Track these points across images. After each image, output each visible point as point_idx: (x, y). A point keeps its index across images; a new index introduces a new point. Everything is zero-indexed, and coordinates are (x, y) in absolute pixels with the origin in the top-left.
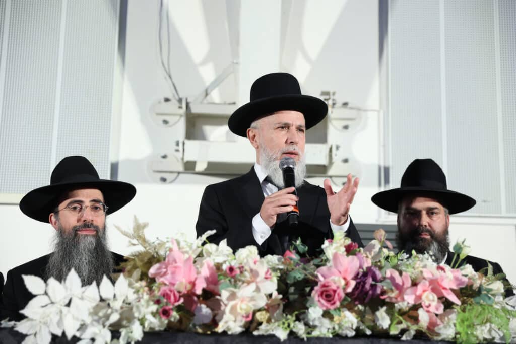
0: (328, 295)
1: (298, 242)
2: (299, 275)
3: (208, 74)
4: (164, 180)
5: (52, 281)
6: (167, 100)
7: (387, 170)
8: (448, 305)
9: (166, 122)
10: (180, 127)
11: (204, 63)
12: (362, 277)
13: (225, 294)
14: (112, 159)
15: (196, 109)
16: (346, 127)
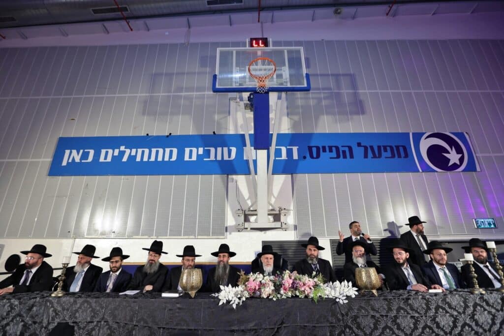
1: (278, 272)
2: (278, 282)
3: (249, 203)
4: (239, 231)
5: (226, 287)
6: (239, 210)
7: (296, 226)
9: (239, 216)
10: (242, 217)
11: (248, 199)
12: (293, 283)
13: (263, 290)
14: (226, 226)
15: (247, 213)
16: (285, 215)
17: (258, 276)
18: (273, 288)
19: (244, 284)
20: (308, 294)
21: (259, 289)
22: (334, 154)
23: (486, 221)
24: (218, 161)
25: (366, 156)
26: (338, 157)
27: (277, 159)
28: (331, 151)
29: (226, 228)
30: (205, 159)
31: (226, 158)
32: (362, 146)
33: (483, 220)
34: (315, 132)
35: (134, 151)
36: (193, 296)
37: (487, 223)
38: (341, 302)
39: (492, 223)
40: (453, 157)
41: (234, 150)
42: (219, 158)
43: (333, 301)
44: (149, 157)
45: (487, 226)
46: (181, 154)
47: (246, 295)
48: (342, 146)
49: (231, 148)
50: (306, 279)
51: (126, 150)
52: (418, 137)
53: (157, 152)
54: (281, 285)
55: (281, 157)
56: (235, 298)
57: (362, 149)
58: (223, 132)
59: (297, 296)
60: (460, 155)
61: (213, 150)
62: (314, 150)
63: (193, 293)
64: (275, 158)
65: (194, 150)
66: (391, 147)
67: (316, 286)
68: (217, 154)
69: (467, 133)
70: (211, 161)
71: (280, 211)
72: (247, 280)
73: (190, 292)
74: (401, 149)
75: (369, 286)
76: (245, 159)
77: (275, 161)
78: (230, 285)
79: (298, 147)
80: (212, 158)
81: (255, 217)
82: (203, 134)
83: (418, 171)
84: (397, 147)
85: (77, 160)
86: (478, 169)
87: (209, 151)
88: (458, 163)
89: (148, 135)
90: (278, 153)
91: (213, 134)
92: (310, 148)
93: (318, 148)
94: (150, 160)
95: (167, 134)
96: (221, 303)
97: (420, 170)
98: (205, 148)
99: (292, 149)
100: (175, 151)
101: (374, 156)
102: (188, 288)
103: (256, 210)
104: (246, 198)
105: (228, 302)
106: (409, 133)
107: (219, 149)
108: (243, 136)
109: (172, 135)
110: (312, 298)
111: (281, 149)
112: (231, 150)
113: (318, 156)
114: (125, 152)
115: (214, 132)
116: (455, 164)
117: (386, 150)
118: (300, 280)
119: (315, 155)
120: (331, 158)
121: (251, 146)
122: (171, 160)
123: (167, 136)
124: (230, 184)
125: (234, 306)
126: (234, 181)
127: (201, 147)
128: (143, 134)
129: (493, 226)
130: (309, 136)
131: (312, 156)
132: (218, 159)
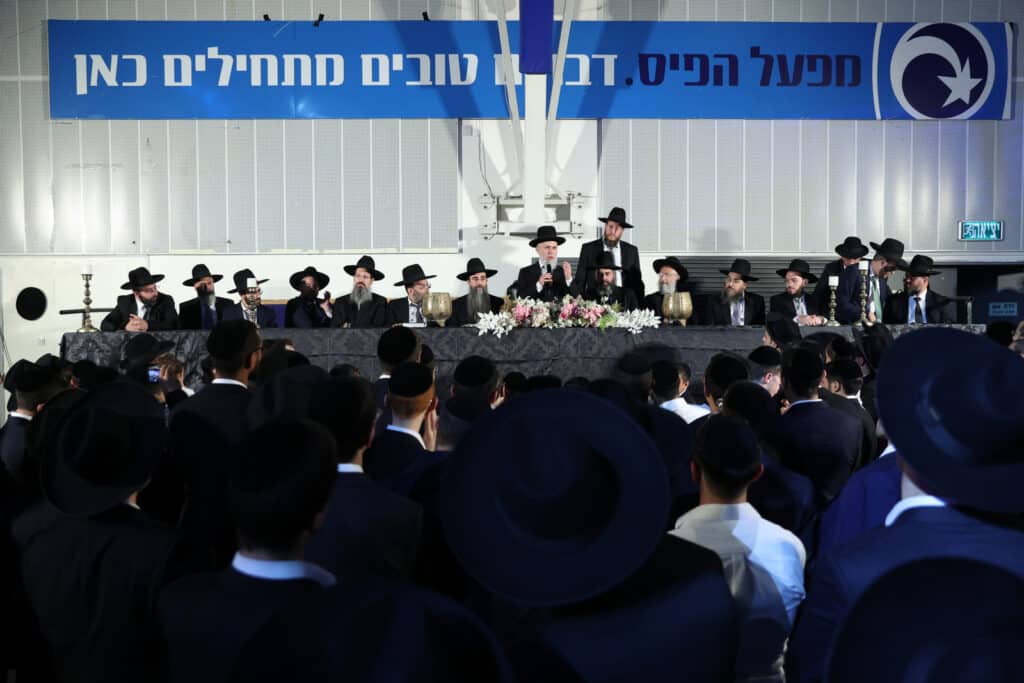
0: (564, 316)
2: (555, 309)
3: (507, 181)
4: (486, 238)
5: (486, 314)
6: (485, 195)
8: (598, 317)
9: (486, 207)
10: (493, 210)
11: (505, 172)
12: (574, 309)
13: (534, 317)
14: (459, 228)
15: (502, 202)
16: (580, 207)
17: (528, 301)
18: (548, 314)
19: (510, 311)
20: (594, 323)
21: (530, 317)
22: (695, 75)
23: (985, 225)
24: (439, 86)
25: (765, 81)
26: (703, 81)
27: (568, 83)
28: (689, 67)
29: (461, 232)
30: (408, 83)
31: (456, 80)
32: (762, 56)
33: (977, 225)
34: (659, 20)
35: (241, 60)
36: (442, 325)
37: (983, 230)
38: (634, 332)
39: (994, 231)
40: (960, 85)
41: (473, 61)
42: (440, 80)
43: (625, 332)
44: (281, 76)
45: (983, 236)
46: (353, 70)
47: (514, 323)
48: (716, 56)
49: (465, 56)
50: (593, 305)
51: (221, 57)
52: (894, 32)
53: (297, 63)
54: (559, 312)
55: (578, 80)
56: (499, 327)
57: (761, 62)
58: (445, 16)
59: (579, 326)
60: (978, 81)
61: (424, 60)
62: (652, 63)
63: (442, 322)
64: (564, 82)
65: (383, 59)
66: (827, 60)
67: (605, 313)
68: (435, 70)
69: (1011, 24)
70: (422, 86)
71: (569, 199)
72: (514, 305)
73: (438, 321)
74: (848, 64)
75: (676, 315)
76: (498, 82)
77: (564, 88)
78: (491, 313)
79: (616, 56)
80: (425, 80)
81: (518, 211)
82: (399, 18)
83: (873, 117)
84: (840, 59)
85: (111, 80)
86: (1007, 114)
87: (416, 63)
88: (966, 100)
89: (266, 17)
90: (572, 70)
91: (422, 18)
92: (643, 59)
93: (661, 59)
94: (283, 84)
95: (314, 18)
96: (481, 333)
97: (878, 115)
98: (408, 56)
99: (602, 60)
100: (339, 61)
101: (785, 82)
102: (434, 316)
103: (520, 197)
104: (500, 170)
105: (490, 331)
106: (875, 25)
107: (440, 58)
108: (492, 26)
109: (325, 19)
110: (599, 328)
111: (577, 60)
112: (466, 60)
113: (659, 79)
114: (220, 62)
115: (425, 15)
116: (959, 102)
117: (812, 67)
118: (585, 306)
119: (652, 78)
120: (687, 84)
121: (513, 51)
122: (332, 84)
123: (316, 24)
124: (465, 139)
125: (499, 336)
126: (475, 133)
127: (398, 53)
128: (256, 16)
129: (993, 236)
130: (644, 28)
131: (645, 80)
132: (437, 83)
